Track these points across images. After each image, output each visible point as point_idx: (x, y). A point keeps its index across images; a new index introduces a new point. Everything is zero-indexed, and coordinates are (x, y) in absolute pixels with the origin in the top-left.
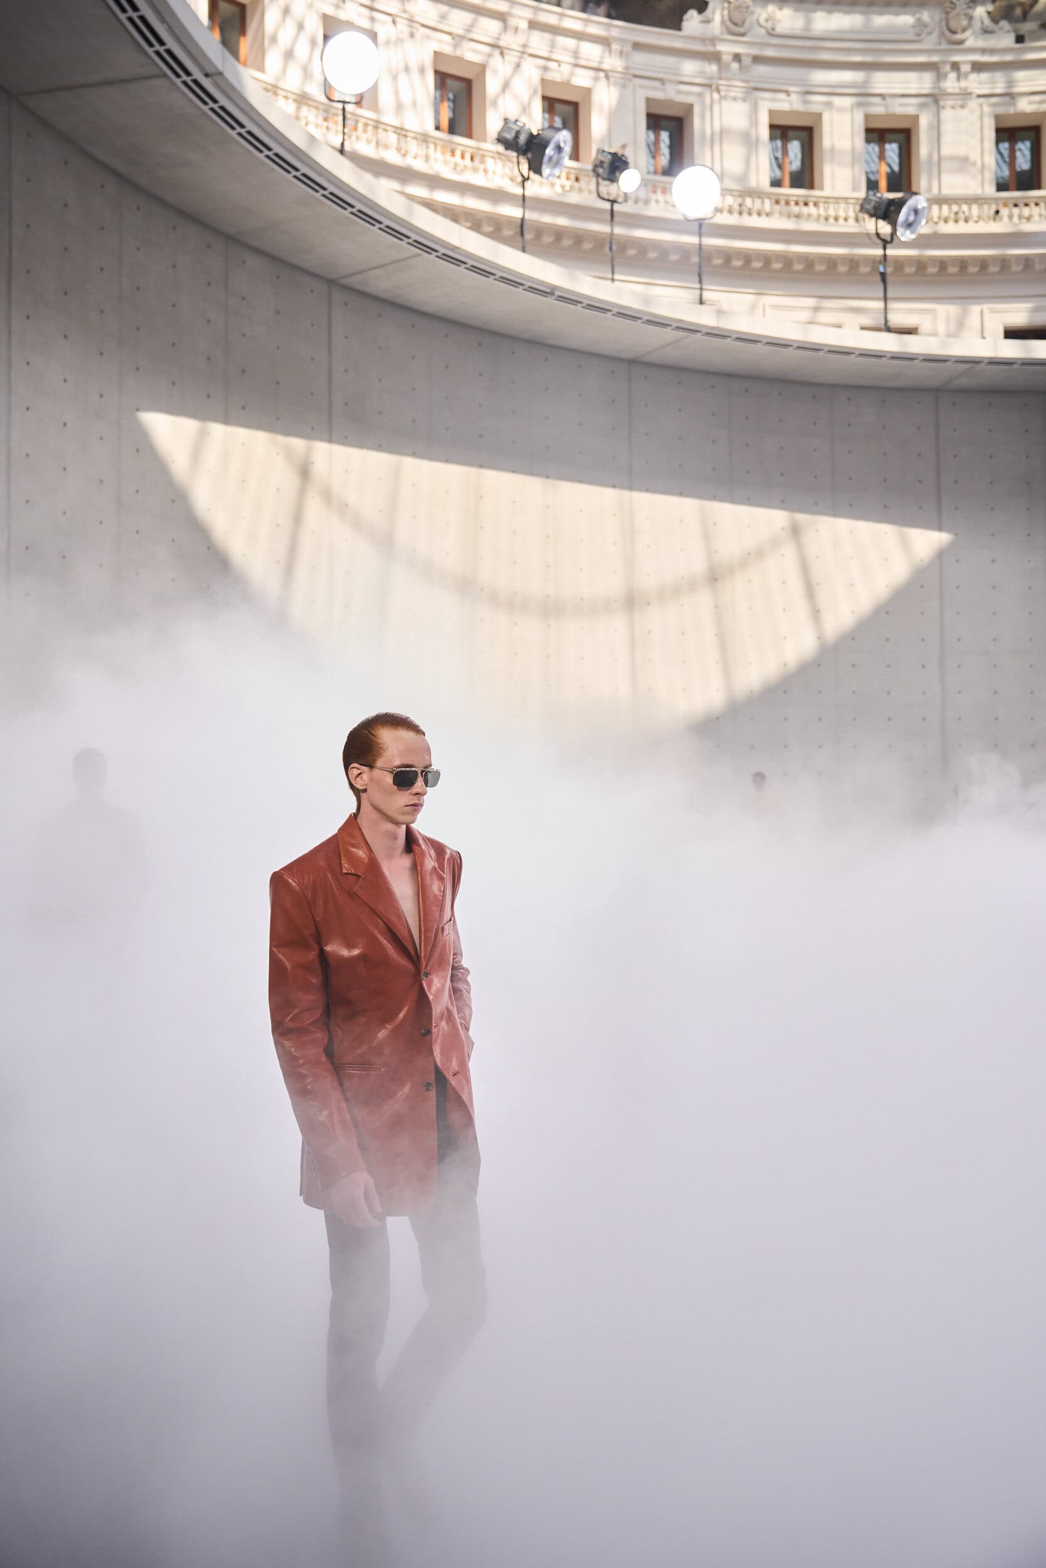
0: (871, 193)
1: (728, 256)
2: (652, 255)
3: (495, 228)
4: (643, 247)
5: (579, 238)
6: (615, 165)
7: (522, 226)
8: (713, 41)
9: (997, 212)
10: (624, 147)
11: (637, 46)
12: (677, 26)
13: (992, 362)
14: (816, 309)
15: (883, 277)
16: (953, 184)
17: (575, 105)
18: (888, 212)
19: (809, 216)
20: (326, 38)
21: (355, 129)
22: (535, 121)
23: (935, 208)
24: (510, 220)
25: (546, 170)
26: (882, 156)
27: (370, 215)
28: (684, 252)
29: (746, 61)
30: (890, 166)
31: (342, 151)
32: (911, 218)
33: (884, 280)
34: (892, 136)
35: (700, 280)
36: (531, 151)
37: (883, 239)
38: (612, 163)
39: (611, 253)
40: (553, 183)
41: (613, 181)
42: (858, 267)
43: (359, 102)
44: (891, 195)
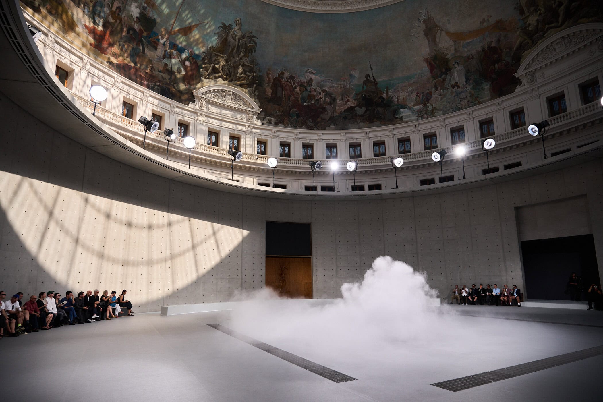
0: (230, 149)
1: (197, 158)
2: (178, 155)
3: (137, 142)
4: (176, 153)
5: (159, 148)
6: (169, 133)
7: (144, 142)
8: (196, 109)
9: (257, 158)
10: (172, 129)
11: (178, 107)
12: (187, 105)
13: (255, 190)
15: (232, 168)
16: (249, 150)
17: (160, 117)
18: (234, 154)
19: (216, 152)
20: (92, 86)
21: (98, 110)
22: (149, 118)
23: (244, 155)
24: (141, 141)
25: (151, 130)
26: (233, 142)
27: (100, 132)
28: (186, 156)
29: (203, 116)
30: (235, 145)
31: (94, 114)
32: (239, 156)
33: (232, 169)
34: (235, 138)
35: (189, 163)
36: (148, 125)
37: (232, 160)
38: (169, 132)
39: (167, 153)
40: (153, 134)
41: (169, 136)
42: (227, 165)
43: (100, 104)
44: (235, 151)
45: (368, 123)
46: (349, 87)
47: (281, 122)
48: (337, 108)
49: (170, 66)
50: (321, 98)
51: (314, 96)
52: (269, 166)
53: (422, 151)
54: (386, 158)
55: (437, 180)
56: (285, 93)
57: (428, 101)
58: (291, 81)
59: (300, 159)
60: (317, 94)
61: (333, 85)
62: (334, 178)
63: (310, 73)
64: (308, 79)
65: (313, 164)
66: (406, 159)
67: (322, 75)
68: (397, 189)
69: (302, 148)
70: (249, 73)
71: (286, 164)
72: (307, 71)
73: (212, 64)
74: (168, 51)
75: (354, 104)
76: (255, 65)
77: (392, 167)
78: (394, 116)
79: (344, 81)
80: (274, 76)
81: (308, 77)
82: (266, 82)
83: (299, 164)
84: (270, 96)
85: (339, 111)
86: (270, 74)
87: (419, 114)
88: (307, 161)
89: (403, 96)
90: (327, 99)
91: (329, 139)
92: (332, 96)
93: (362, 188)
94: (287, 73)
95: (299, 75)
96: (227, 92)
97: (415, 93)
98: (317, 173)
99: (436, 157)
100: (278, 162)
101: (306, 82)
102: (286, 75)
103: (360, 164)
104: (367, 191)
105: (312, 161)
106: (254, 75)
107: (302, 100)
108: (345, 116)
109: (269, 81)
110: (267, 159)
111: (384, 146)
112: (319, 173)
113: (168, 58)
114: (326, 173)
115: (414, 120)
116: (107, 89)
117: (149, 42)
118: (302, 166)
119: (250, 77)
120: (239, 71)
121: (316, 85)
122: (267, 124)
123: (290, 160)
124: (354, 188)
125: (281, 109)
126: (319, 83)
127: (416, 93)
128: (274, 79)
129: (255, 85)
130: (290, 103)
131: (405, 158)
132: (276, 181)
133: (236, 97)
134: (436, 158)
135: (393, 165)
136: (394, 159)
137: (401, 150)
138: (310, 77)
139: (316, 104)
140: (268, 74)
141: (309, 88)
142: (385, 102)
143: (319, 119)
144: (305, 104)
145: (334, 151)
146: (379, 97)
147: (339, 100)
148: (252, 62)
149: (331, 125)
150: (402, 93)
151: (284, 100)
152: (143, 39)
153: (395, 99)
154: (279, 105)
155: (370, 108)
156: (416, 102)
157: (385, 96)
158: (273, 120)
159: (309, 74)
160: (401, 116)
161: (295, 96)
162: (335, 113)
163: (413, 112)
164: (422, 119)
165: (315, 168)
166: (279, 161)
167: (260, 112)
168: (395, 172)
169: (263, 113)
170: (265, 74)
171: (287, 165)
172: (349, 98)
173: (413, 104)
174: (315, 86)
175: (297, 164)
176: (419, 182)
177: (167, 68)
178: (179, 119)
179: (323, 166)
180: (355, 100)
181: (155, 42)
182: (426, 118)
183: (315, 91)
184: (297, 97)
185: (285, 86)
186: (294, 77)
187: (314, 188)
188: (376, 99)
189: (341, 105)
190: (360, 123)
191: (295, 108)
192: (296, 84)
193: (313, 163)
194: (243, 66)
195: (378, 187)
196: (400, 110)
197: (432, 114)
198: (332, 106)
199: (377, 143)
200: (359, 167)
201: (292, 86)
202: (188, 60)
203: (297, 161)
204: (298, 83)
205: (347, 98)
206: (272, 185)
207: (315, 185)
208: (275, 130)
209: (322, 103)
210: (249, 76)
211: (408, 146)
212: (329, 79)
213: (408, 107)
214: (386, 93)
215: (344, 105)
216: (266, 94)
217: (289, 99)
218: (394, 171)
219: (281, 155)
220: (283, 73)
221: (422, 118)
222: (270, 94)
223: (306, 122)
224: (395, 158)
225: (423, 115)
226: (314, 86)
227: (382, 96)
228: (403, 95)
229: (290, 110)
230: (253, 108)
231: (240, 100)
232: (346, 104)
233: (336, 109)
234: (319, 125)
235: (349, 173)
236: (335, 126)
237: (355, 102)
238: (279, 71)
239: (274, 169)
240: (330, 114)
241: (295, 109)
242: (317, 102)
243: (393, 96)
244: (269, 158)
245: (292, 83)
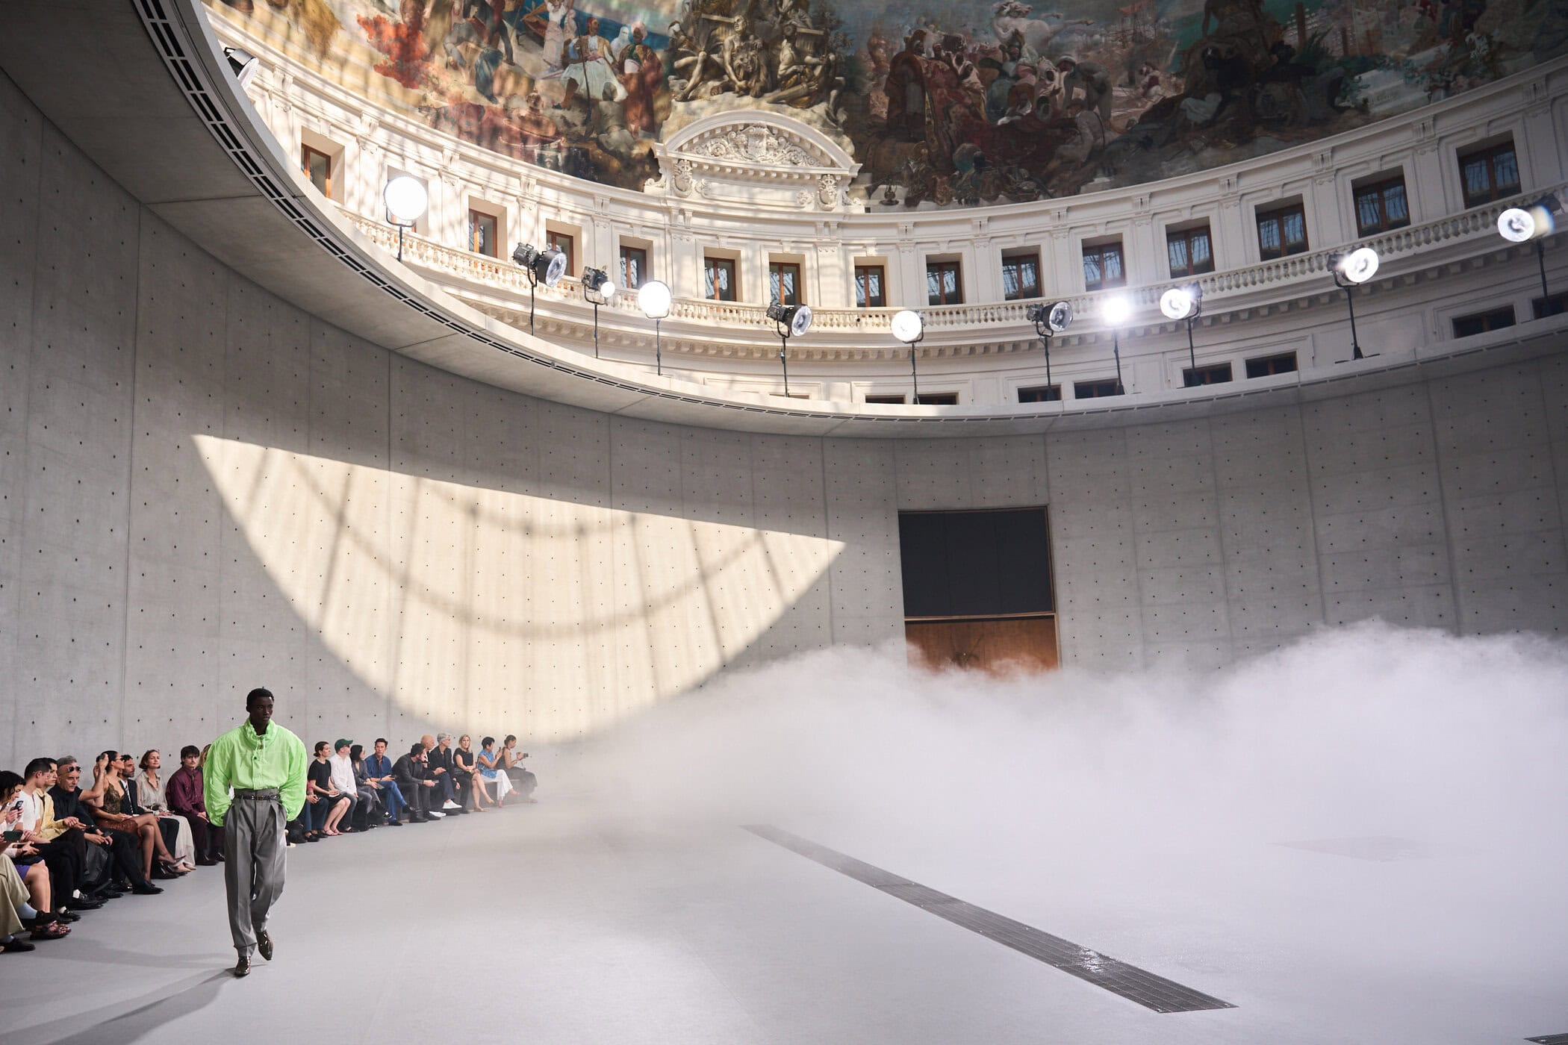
0: (774, 305)
1: (678, 344)
2: (626, 342)
3: (514, 320)
4: (619, 337)
5: (574, 329)
6: (597, 279)
7: (532, 317)
8: (665, 199)
9: (858, 320)
10: (605, 267)
11: (613, 200)
12: (639, 188)
13: (858, 418)
14: (732, 381)
15: (784, 360)
16: (828, 302)
17: (571, 238)
18: (786, 317)
19: (734, 319)
21: (411, 247)
22: (540, 246)
23: (815, 315)
24: (523, 315)
25: (548, 280)
26: (781, 281)
27: (418, 304)
28: (648, 341)
29: (689, 214)
30: (788, 290)
31: (399, 259)
32: (801, 321)
33: (784, 363)
34: (787, 269)
35: (659, 360)
36: (538, 266)
37: (783, 335)
38: (595, 277)
39: (595, 340)
40: (554, 291)
41: (596, 290)
42: (767, 354)
43: (414, 226)
44: (788, 307)
45: (1233, 145)
46: (1153, 32)
47: (926, 194)
48: (1114, 114)
49: (584, 86)
50: (1056, 91)
51: (1031, 89)
52: (897, 341)
53: (1456, 210)
54: (1309, 260)
55: (1523, 310)
56: (931, 98)
57: (1469, 22)
58: (948, 55)
59: (996, 303)
60: (1040, 80)
61: (1097, 37)
62: (1116, 351)
63: (1011, 16)
64: (1006, 35)
65: (1041, 314)
66: (1390, 250)
67: (1055, 13)
68: (1358, 361)
69: (1000, 267)
70: (814, 56)
71: (953, 326)
72: (999, 13)
73: (701, 54)
74: (574, 41)
75: (1176, 87)
76: (832, 29)
77: (1336, 288)
78: (1331, 103)
79: (1135, 16)
80: (892, 50)
81: (1005, 29)
82: (870, 74)
83: (993, 320)
84: (885, 115)
85: (1121, 124)
86: (879, 45)
87: (1433, 80)
88: (1020, 308)
89: (1366, 23)
90: (1076, 89)
91: (1093, 225)
92: (1095, 76)
93: (1221, 373)
94: (934, 32)
95: (974, 30)
96: (752, 130)
97: (1414, 4)
98: (1059, 343)
99: (1515, 226)
100: (923, 325)
101: (1001, 47)
102: (933, 38)
103: (1211, 293)
104: (1241, 382)
105: (1036, 306)
106: (829, 59)
107: (992, 111)
108: (1147, 137)
109: (878, 70)
110: (891, 319)
111: (1298, 218)
112: (1065, 341)
113: (575, 62)
114: (1091, 340)
115: (1415, 106)
116: (425, 183)
117: (523, 29)
118: (1004, 324)
119: (818, 71)
120: (782, 56)
121: (1034, 51)
122: (882, 207)
123: (964, 312)
124: (1193, 377)
125: (924, 151)
126: (1046, 40)
127: (1418, 4)
128: (895, 62)
129: (834, 93)
130: (953, 126)
131: (1385, 247)
132: (923, 384)
133: (782, 140)
134: (1518, 231)
135: (1340, 279)
136: (1342, 255)
137: (1369, 221)
138: (1012, 29)
139: (1040, 113)
140: (873, 48)
141: (1011, 67)
142: (1292, 60)
143: (1054, 164)
144: (1000, 122)
145: (1112, 265)
146: (1270, 45)
147: (1120, 86)
148: (820, 21)
149: (1095, 175)
150: (1359, 14)
151: (929, 123)
152: (505, 22)
153: (1333, 44)
154: (915, 140)
155: (1237, 93)
156: (1418, 36)
157: (1291, 38)
158: (900, 191)
159: (1008, 18)
160: (1361, 97)
161: (968, 101)
162: (1107, 135)
163: (1411, 75)
164: (1447, 95)
165: (1048, 327)
166: (927, 318)
167: (856, 174)
168: (1348, 302)
169: (868, 176)
170: (865, 50)
171: (955, 327)
172: (1156, 73)
173: (1407, 48)
174: (1031, 54)
175: (986, 320)
176: (1449, 328)
177: (576, 92)
178: (620, 236)
179: (1076, 317)
180: (1177, 75)
181: (537, 25)
182: (1466, 86)
183: (1034, 71)
184: (973, 104)
185: (929, 75)
186: (957, 40)
187: (1051, 393)
188: (1258, 57)
189: (1130, 102)
190: (1201, 150)
191: (969, 141)
192: (969, 62)
193: (1040, 310)
194: (791, 39)
195: (1286, 362)
196: (1357, 77)
197: (1493, 68)
198: (1096, 110)
199: (1273, 212)
200: (1207, 302)
201: (955, 71)
202: (631, 57)
203: (988, 313)
204: (972, 57)
205: (1147, 72)
206: (910, 397)
207: (1054, 381)
208: (909, 223)
209: (1059, 108)
210: (814, 66)
211: (1397, 204)
212: (1081, 23)
213: (1388, 60)
214: (1295, 27)
215: (1138, 99)
216: (873, 112)
217: (948, 113)
218: (1345, 300)
219: (933, 301)
220: (920, 35)
221: (1449, 90)
222: (885, 110)
223: (1008, 180)
224: (1346, 252)
225: (1451, 79)
226: (1028, 55)
227: (1283, 42)
228: (1362, 22)
229: (953, 149)
230: (833, 164)
231: (793, 148)
232: (1145, 95)
233: (1112, 119)
234: (1054, 181)
235: (1172, 328)
236: (1109, 176)
237: (1180, 81)
238: (907, 31)
239: (913, 347)
240: (1092, 138)
241: (968, 146)
242: (1043, 107)
243: (1325, 34)
244: (896, 312)
245: (954, 62)
